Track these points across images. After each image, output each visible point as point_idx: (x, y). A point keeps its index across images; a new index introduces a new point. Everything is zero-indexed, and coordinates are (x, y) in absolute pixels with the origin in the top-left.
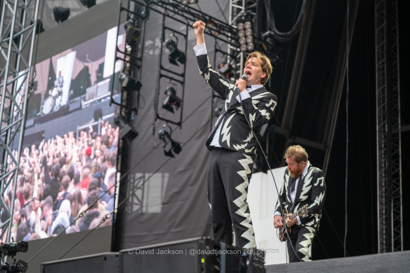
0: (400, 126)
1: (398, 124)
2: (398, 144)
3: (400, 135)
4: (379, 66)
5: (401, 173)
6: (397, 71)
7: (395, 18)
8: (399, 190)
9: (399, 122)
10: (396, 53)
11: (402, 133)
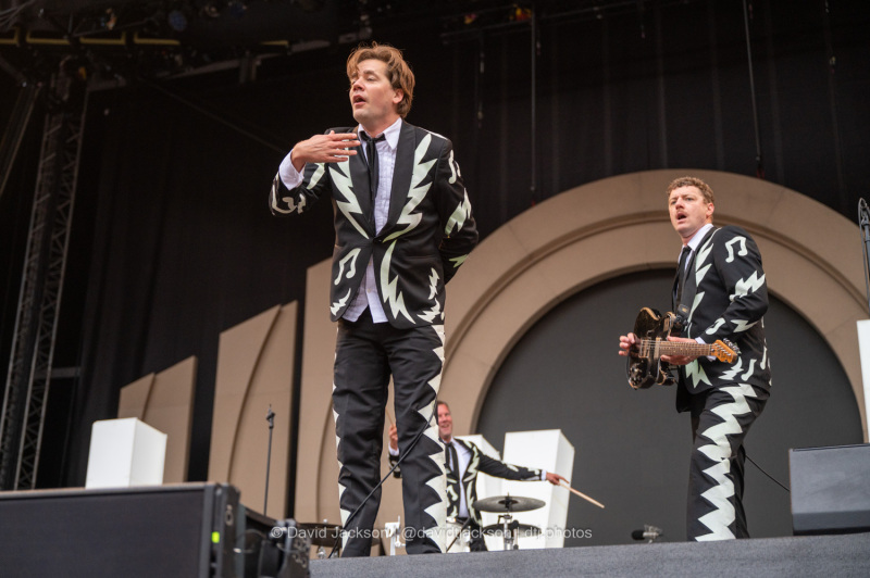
0: (49, 368)
1: (47, 366)
2: (42, 398)
3: (47, 383)
4: (30, 263)
5: (38, 447)
6: (59, 276)
7: (71, 187)
8: (31, 477)
9: (50, 362)
10: (63, 245)
11: (53, 381)
